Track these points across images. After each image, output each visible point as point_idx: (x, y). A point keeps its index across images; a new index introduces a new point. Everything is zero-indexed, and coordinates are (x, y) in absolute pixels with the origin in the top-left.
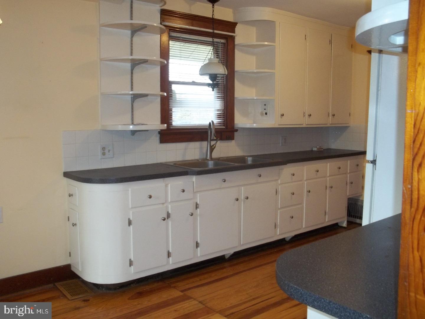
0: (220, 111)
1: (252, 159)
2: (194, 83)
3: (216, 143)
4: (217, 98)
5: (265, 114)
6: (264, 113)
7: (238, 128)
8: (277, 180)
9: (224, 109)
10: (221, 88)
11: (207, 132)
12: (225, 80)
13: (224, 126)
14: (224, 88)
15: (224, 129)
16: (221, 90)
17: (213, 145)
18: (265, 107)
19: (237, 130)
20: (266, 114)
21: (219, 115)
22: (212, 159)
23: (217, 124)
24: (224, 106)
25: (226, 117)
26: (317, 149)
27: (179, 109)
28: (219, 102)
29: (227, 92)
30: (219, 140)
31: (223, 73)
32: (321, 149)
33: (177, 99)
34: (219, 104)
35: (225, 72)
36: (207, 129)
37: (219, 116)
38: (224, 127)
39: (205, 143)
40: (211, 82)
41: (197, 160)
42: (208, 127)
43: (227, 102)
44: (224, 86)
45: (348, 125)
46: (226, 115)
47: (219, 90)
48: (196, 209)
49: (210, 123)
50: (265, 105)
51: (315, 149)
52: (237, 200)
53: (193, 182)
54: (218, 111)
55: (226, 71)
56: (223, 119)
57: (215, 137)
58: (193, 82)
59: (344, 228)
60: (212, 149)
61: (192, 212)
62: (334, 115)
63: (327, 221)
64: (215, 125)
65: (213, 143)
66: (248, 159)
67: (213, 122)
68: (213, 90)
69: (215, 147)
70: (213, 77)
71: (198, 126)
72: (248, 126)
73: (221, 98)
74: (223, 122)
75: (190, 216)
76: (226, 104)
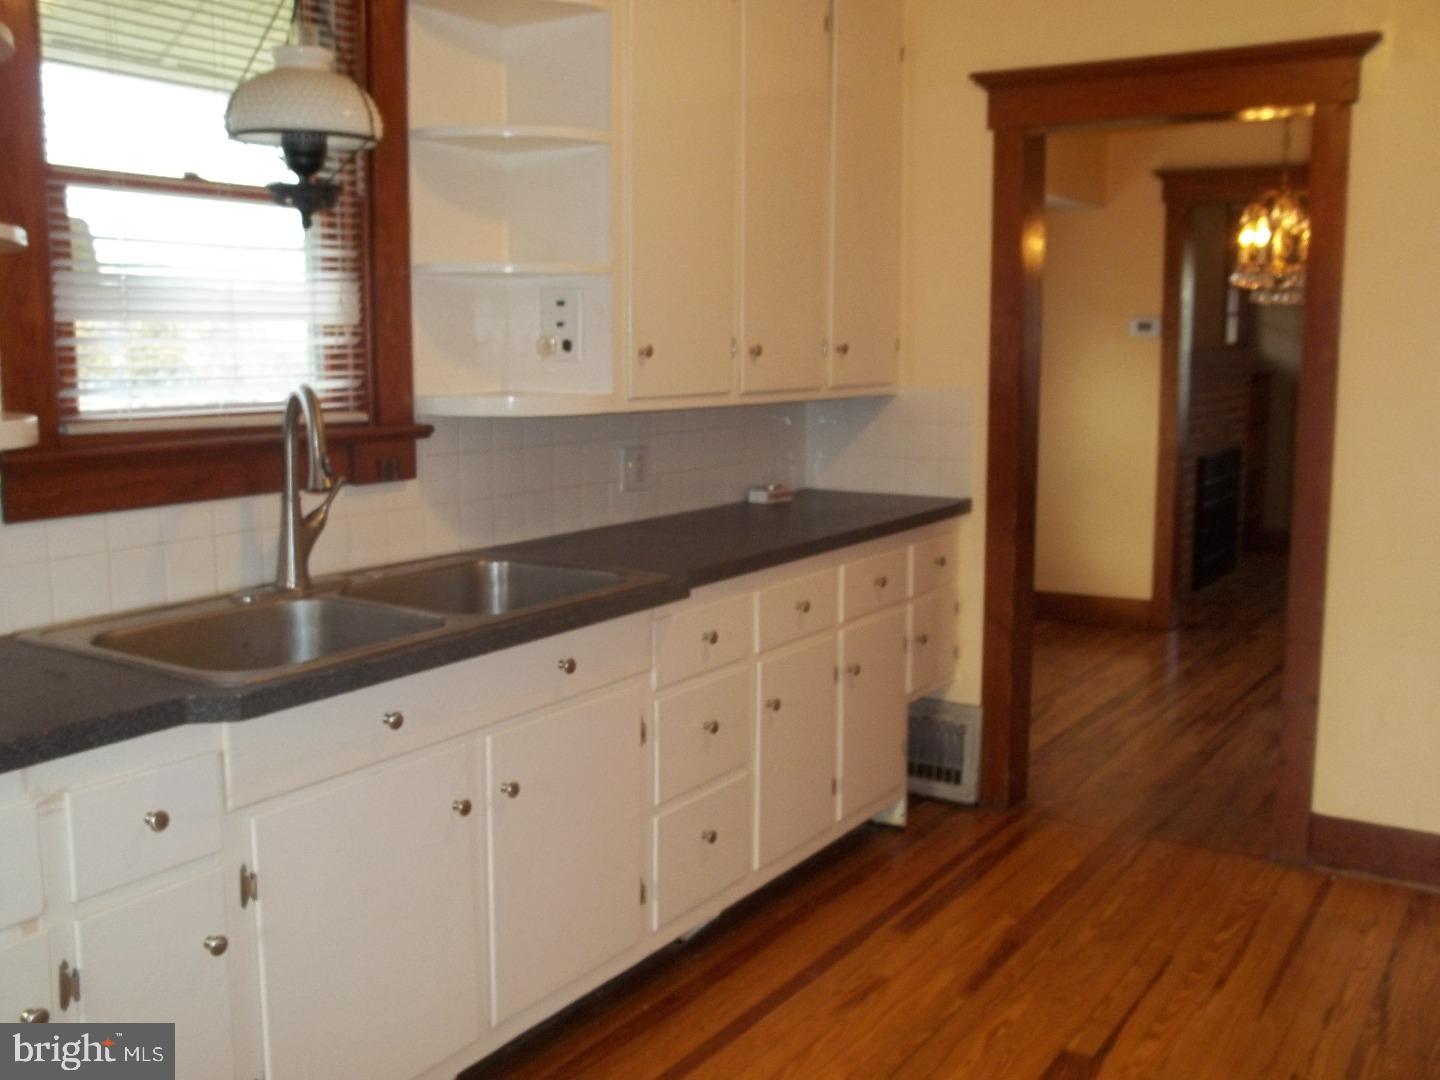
0: (341, 334)
1: (510, 568)
2: (192, 186)
3: (328, 502)
4: (325, 269)
5: (560, 347)
6: (556, 342)
7: (431, 416)
8: (645, 672)
9: (363, 321)
10: (343, 215)
11: (280, 447)
12: (360, 174)
13: (361, 408)
14: (354, 216)
15: (363, 424)
16: (343, 226)
17: (312, 516)
18: (560, 314)
19: (426, 431)
20: (567, 346)
21: (334, 357)
22: (309, 587)
23: (327, 400)
24: (362, 310)
25: (369, 367)
26: (771, 496)
27: (115, 324)
28: (335, 286)
29: (372, 236)
30: (344, 483)
31: (363, 128)
32: (783, 495)
33: (103, 270)
34: (335, 298)
35: (371, 121)
36: (276, 429)
37: (335, 362)
38: (363, 417)
39: (267, 506)
40: (292, 178)
41: (229, 597)
42: (279, 420)
43: (373, 285)
44: (354, 205)
45: (884, 390)
46: (369, 357)
47: (331, 225)
48: (244, 902)
49: (294, 402)
50: (561, 303)
51: (759, 497)
52: (466, 809)
53: (221, 755)
54: (332, 334)
55: (377, 118)
56: (356, 377)
57: (328, 474)
58: (191, 177)
59: (897, 829)
60: (308, 531)
61: (221, 932)
62: (844, 349)
63: (839, 818)
64: (324, 406)
65: (310, 502)
66: (487, 572)
67: (309, 393)
68: (307, 223)
69: (322, 524)
70: (305, 151)
71: (224, 415)
72: (482, 408)
73: (344, 269)
74: (356, 389)
75: (207, 952)
76: (368, 301)
